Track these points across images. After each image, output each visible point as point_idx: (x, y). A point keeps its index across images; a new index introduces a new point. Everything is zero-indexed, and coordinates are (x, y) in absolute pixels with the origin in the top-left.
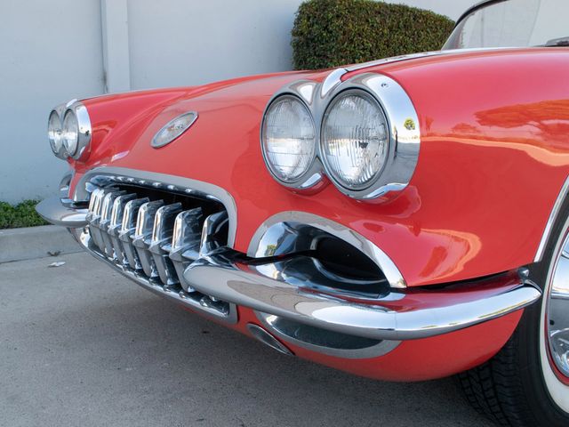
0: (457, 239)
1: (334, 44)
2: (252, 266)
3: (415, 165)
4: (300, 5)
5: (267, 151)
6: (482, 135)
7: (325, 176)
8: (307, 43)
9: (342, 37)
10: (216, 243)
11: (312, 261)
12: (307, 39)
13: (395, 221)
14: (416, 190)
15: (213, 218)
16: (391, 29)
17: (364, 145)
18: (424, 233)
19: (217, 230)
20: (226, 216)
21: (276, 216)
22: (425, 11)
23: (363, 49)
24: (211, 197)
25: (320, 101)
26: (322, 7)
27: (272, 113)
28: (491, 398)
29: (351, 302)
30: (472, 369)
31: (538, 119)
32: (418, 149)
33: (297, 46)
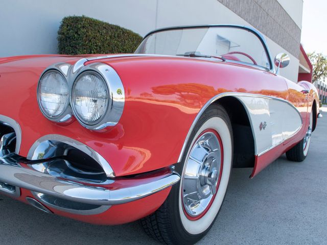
0: (141, 152)
1: (80, 41)
2: (30, 165)
3: (122, 113)
4: (63, 18)
5: (41, 100)
6: (154, 98)
7: (73, 116)
8: (66, 39)
9: (85, 38)
10: (8, 150)
11: (65, 162)
12: (66, 37)
13: (109, 142)
14: (122, 126)
15: (7, 136)
16: (111, 37)
17: (95, 101)
18: (125, 149)
19: (9, 143)
20: (15, 135)
21: (45, 137)
22: (128, 30)
23: (96, 46)
24: (6, 124)
25: (72, 75)
26: (76, 21)
27: (45, 79)
28: (156, 229)
29: (86, 185)
30: (148, 216)
31: (180, 92)
32: (124, 105)
33: (60, 40)
